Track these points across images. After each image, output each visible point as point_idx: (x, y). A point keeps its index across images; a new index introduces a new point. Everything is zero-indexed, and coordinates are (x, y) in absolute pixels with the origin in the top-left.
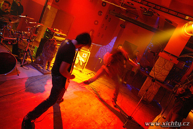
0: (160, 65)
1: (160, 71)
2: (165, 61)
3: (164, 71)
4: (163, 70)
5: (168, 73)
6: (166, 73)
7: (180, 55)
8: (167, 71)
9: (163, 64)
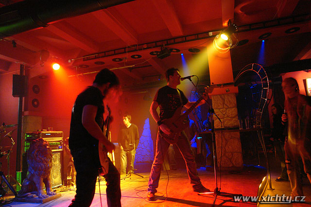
0: (219, 106)
1: (224, 115)
2: (221, 97)
3: (229, 111)
4: (227, 111)
5: (236, 110)
6: (233, 111)
7: (234, 77)
8: (233, 109)
9: (221, 103)
